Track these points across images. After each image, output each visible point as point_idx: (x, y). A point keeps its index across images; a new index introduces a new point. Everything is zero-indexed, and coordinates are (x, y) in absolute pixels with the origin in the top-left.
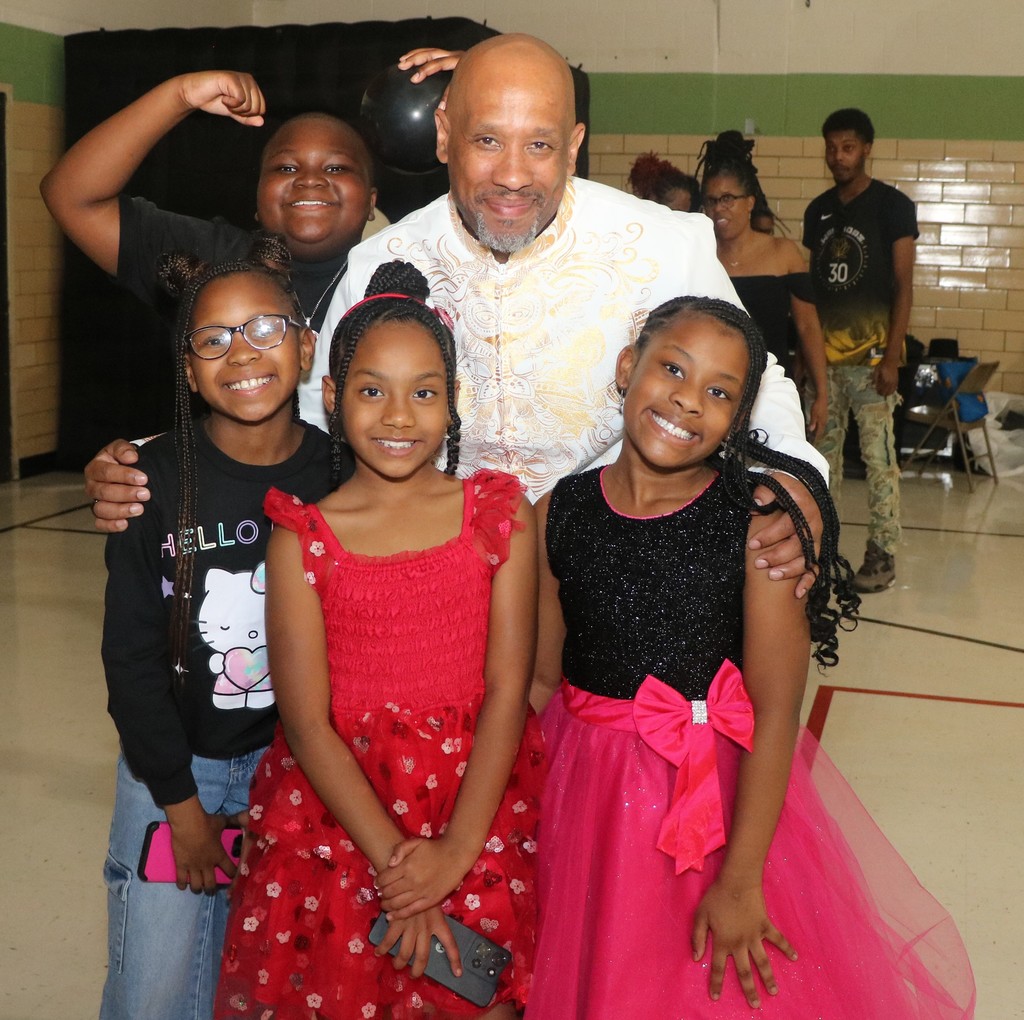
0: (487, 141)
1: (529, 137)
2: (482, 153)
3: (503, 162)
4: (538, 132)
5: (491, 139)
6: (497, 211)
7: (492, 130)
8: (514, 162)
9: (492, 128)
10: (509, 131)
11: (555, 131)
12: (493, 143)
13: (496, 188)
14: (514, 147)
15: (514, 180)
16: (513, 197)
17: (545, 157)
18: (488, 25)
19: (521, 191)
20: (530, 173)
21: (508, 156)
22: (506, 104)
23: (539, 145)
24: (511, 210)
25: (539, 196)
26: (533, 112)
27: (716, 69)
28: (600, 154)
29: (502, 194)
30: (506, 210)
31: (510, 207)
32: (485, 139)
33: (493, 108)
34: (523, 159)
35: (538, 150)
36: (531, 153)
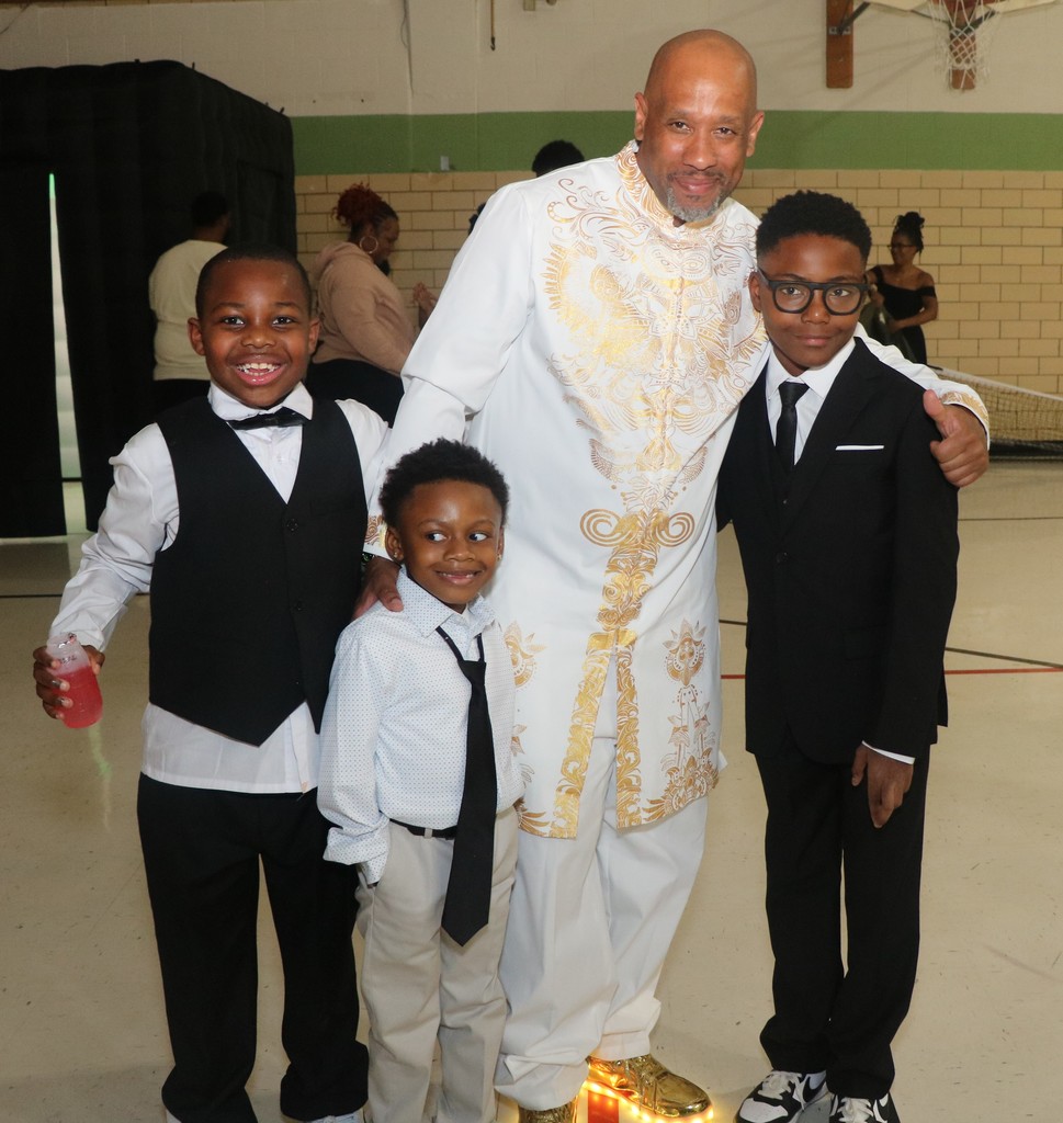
0: (679, 125)
1: (715, 123)
2: (674, 136)
3: (692, 144)
4: (724, 119)
5: (683, 124)
6: (687, 189)
7: (684, 115)
8: (702, 145)
9: (684, 114)
10: (700, 117)
11: (738, 118)
12: (684, 127)
13: (686, 168)
14: (702, 132)
15: (701, 161)
16: (700, 177)
17: (728, 141)
18: (197, 69)
19: (707, 171)
20: (715, 155)
21: (696, 140)
22: (697, 94)
23: (724, 131)
24: (698, 188)
25: (721, 175)
26: (720, 101)
27: (410, 111)
28: (304, 195)
29: (692, 173)
30: (692, 187)
31: (697, 185)
32: (677, 124)
33: (688, 97)
34: (709, 144)
35: (723, 135)
36: (718, 138)
